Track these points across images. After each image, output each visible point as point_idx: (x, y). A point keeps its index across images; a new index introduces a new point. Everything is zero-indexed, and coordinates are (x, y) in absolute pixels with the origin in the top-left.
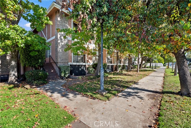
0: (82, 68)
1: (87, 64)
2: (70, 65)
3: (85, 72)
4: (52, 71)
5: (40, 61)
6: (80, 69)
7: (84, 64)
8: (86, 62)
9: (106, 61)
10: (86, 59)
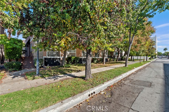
0: (57, 60)
1: (61, 58)
2: (45, 58)
3: (60, 63)
4: (31, 62)
5: (17, 55)
6: (55, 62)
7: (58, 57)
8: (60, 56)
9: (81, 55)
10: (60, 54)
